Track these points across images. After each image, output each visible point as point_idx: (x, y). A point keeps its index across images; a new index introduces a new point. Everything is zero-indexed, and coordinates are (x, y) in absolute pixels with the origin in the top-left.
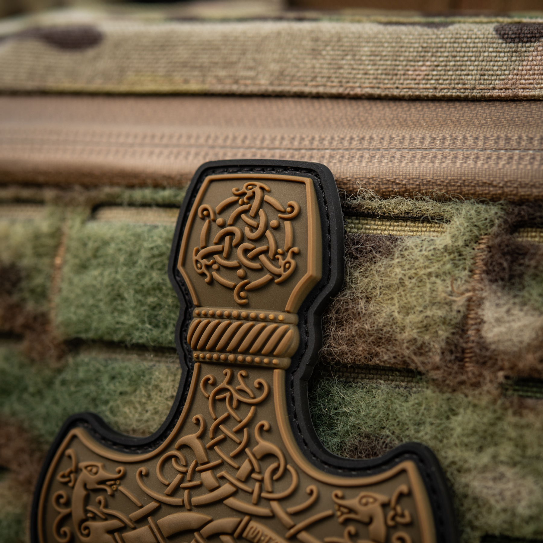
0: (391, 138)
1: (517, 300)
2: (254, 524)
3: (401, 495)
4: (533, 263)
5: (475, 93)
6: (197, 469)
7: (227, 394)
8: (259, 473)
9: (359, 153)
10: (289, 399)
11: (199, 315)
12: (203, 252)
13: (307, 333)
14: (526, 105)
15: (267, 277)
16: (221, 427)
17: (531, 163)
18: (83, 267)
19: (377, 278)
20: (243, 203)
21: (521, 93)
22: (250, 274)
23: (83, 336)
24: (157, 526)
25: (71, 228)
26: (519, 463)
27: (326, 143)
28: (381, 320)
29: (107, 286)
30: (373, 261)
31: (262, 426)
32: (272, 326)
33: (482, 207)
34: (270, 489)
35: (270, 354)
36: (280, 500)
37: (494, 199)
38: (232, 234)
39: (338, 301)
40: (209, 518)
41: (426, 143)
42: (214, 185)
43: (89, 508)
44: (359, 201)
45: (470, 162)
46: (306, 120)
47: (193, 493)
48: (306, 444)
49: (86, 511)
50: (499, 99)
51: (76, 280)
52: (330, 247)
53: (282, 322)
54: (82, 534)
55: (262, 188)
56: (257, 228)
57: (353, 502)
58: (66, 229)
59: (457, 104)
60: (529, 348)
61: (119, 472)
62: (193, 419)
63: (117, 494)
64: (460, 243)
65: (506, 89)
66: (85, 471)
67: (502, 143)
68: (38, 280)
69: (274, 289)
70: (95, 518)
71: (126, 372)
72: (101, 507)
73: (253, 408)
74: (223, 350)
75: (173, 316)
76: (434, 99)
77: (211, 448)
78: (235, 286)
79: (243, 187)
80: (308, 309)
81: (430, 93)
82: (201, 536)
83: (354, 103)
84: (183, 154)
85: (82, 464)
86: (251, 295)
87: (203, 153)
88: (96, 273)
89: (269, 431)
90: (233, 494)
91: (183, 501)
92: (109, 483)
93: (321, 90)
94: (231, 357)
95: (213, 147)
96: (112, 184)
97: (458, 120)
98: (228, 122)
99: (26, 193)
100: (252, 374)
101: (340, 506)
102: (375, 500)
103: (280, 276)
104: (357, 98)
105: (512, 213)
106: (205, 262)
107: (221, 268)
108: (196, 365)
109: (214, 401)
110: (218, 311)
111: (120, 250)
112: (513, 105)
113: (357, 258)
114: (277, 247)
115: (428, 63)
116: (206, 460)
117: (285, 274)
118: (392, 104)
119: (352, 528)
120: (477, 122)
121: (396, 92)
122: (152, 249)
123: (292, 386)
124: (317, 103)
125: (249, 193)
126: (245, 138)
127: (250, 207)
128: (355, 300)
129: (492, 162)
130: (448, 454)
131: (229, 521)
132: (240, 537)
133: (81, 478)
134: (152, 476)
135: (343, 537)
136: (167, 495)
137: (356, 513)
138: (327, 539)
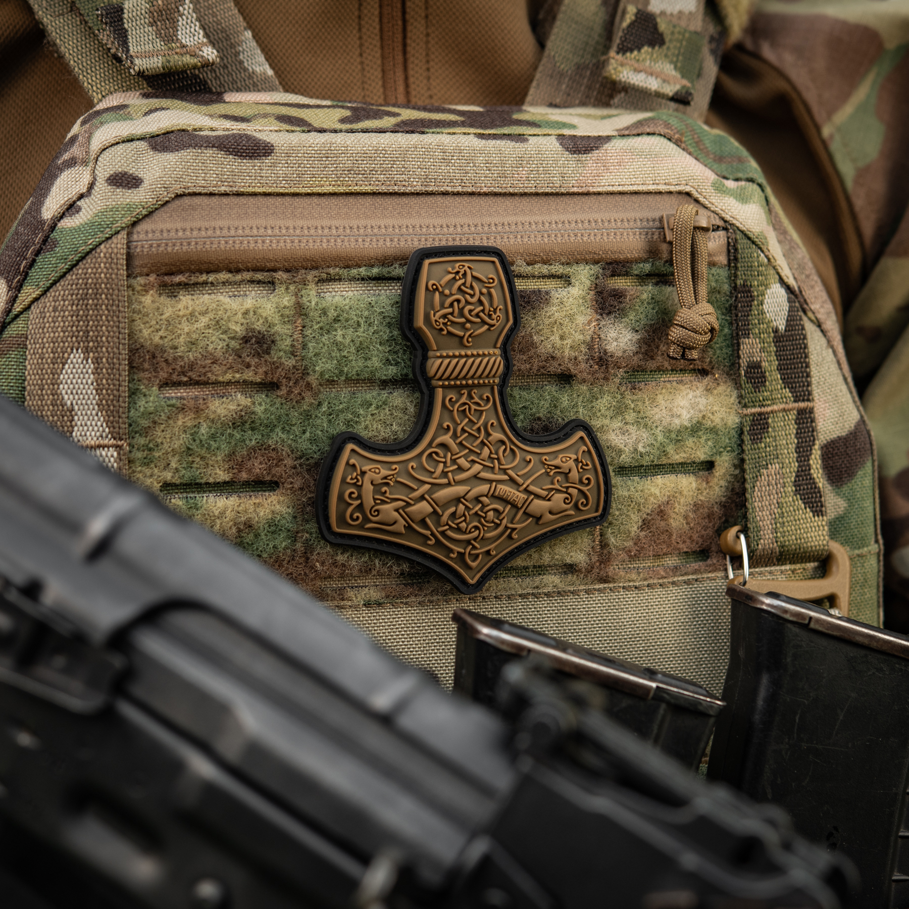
2: (501, 487)
3: (583, 452)
5: (563, 190)
6: (454, 458)
7: (467, 406)
8: (496, 454)
11: (439, 357)
12: (438, 314)
15: (486, 327)
16: (466, 428)
21: (591, 190)
22: (474, 326)
24: (433, 500)
26: (637, 421)
30: (538, 308)
31: (492, 424)
33: (590, 267)
34: (505, 463)
36: (512, 469)
37: (596, 262)
38: (458, 301)
40: (469, 488)
43: (377, 497)
46: (456, 211)
47: (454, 474)
49: (375, 500)
50: (578, 194)
54: (373, 515)
55: (469, 267)
56: (474, 295)
57: (557, 461)
61: (395, 469)
62: (445, 426)
63: (396, 484)
65: (581, 187)
66: (369, 472)
69: (490, 334)
70: (382, 502)
71: (373, 400)
72: (387, 495)
73: (485, 413)
77: (461, 443)
78: (464, 335)
79: (456, 267)
81: (533, 190)
82: (466, 500)
85: (365, 469)
89: (495, 426)
90: (482, 470)
91: (450, 481)
92: (389, 478)
99: (257, 276)
100: (479, 391)
102: (570, 458)
103: (494, 325)
106: (441, 320)
107: (453, 323)
108: (440, 390)
109: (458, 412)
114: (490, 307)
116: (458, 451)
117: (498, 324)
119: (559, 478)
125: (462, 271)
127: (466, 282)
129: (592, 238)
130: (596, 423)
131: (484, 488)
132: (493, 496)
133: (367, 478)
134: (418, 468)
135: (554, 484)
136: (436, 479)
137: (560, 468)
138: (545, 488)
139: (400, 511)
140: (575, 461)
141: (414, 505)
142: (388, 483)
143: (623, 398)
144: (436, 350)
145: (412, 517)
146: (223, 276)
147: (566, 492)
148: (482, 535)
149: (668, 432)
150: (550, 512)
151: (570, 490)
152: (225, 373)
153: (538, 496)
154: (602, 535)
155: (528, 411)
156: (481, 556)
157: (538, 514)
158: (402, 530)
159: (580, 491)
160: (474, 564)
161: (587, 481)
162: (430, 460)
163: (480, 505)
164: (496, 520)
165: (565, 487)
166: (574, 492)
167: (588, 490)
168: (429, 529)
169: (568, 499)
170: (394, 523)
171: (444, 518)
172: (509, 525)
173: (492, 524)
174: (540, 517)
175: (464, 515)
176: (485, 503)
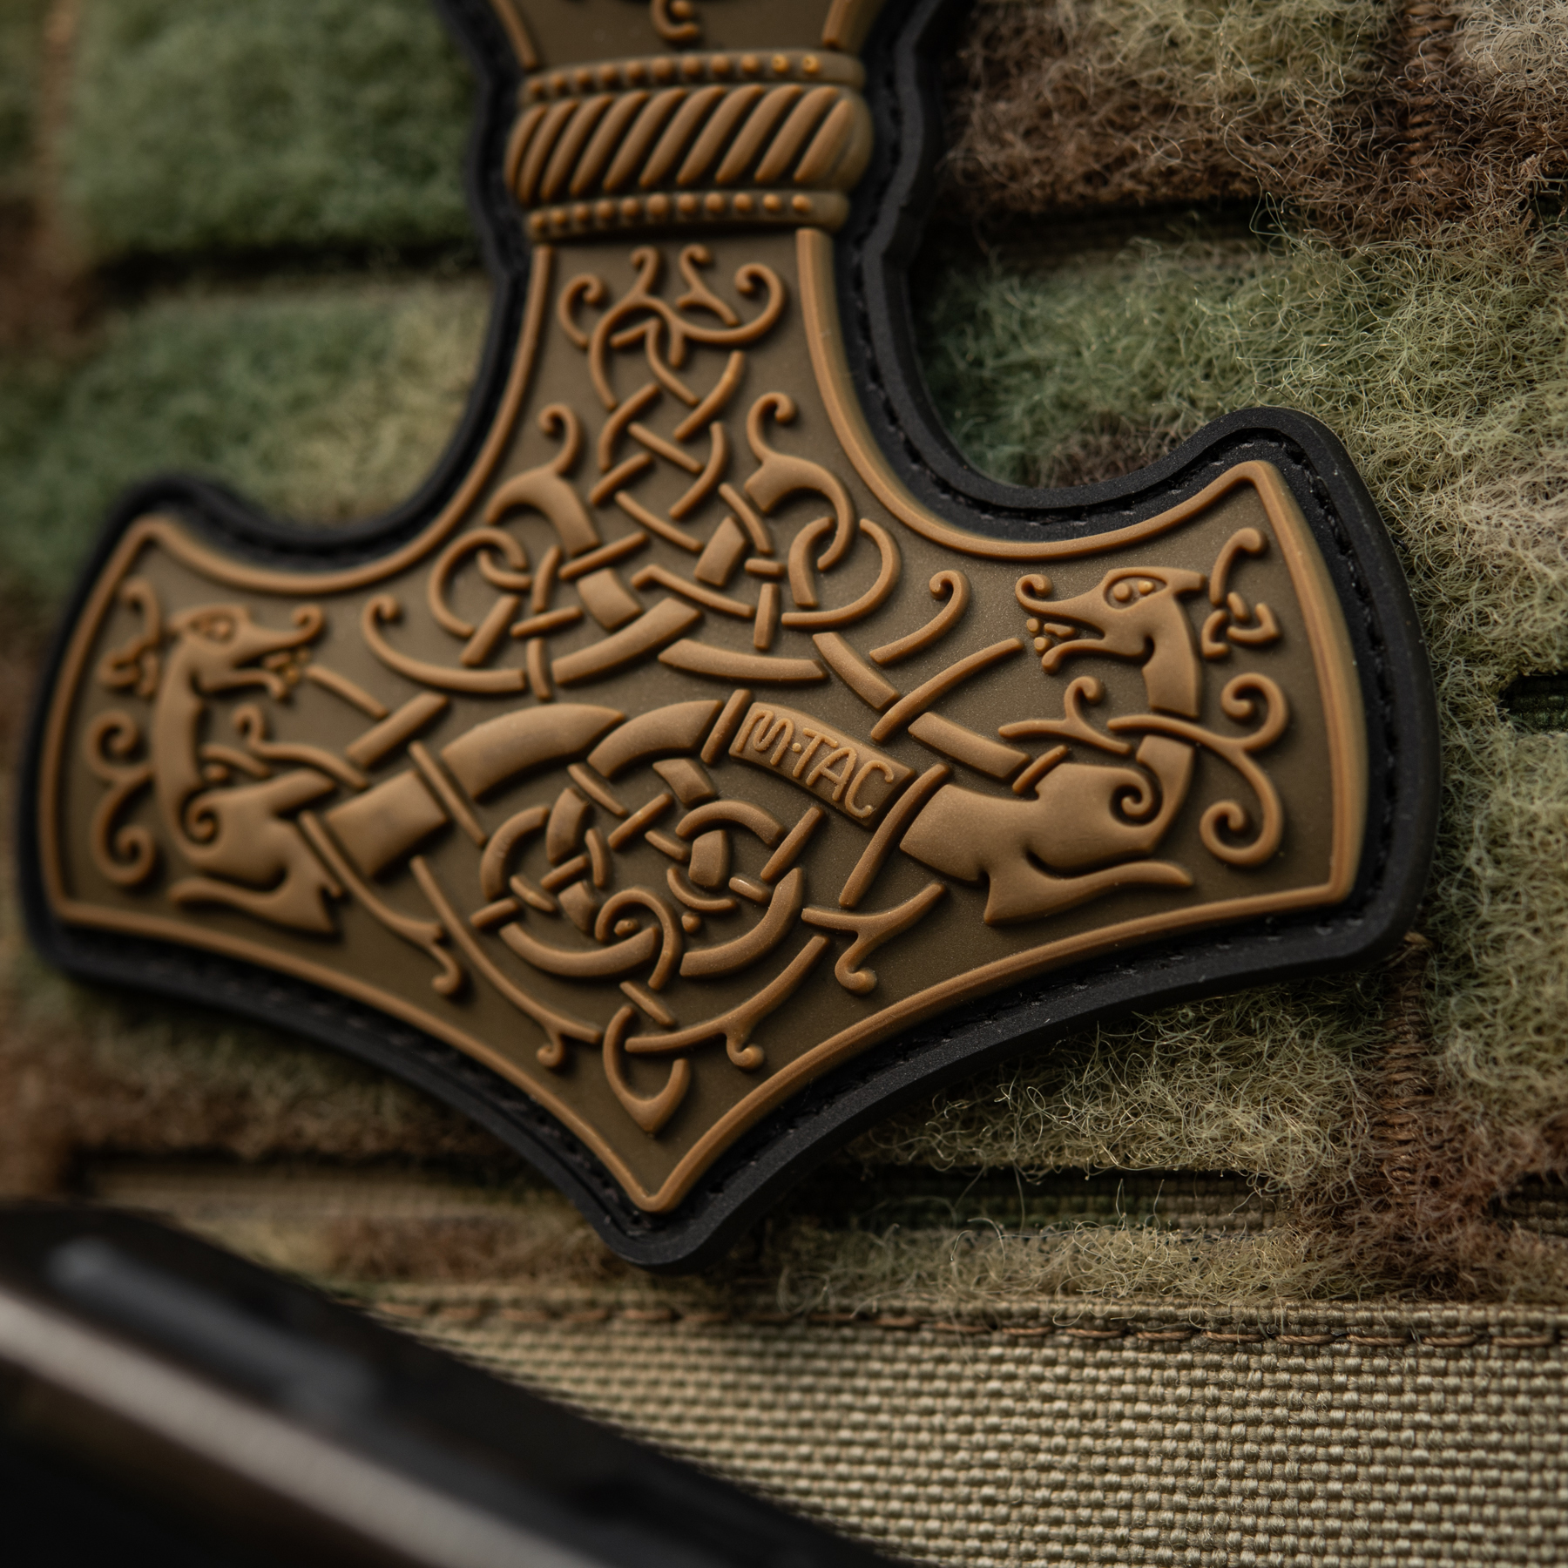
2: (766, 710)
3: (1241, 558)
6: (564, 571)
7: (650, 327)
8: (769, 555)
10: (851, 325)
11: (541, 96)
13: (896, 114)
16: (637, 430)
18: (143, 30)
24: (443, 766)
28: (1131, 45)
31: (770, 408)
32: (781, 92)
34: (810, 599)
36: (843, 627)
39: (986, 8)
40: (614, 713)
43: (212, 750)
47: (556, 645)
48: (916, 456)
49: (201, 762)
51: (126, 71)
53: (814, 78)
54: (191, 838)
57: (1084, 601)
61: (305, 622)
62: (542, 419)
63: (301, 695)
66: (190, 637)
70: (233, 776)
71: (306, 336)
72: (253, 740)
73: (735, 358)
74: (629, 184)
75: (449, 134)
77: (607, 501)
80: (895, 37)
82: (592, 772)
85: (180, 619)
86: (710, 12)
89: (792, 423)
90: (689, 631)
91: (526, 677)
92: (274, 661)
94: (656, 201)
100: (726, 254)
101: (1044, 617)
102: (1160, 581)
108: (540, 257)
109: (610, 354)
110: (604, 69)
116: (591, 538)
119: (1088, 682)
123: (859, 284)
131: (681, 714)
132: (722, 757)
133: (178, 660)
134: (415, 622)
135: (1060, 713)
136: (473, 665)
137: (1098, 632)
138: (1008, 728)
139: (309, 821)
140: (1188, 597)
141: (363, 790)
142: (258, 689)
143: (1535, 302)
144: (538, 68)
145: (351, 844)
147: (1127, 758)
148: (667, 952)
150: (1036, 859)
151: (1150, 748)
153: (960, 769)
154: (1425, 1038)
155: (1050, 388)
156: (678, 1068)
157: (963, 865)
158: (313, 914)
159: (1202, 753)
160: (648, 1106)
161: (1244, 706)
162: (462, 583)
163: (658, 801)
164: (740, 883)
165: (1122, 732)
166: (1169, 757)
167: (1256, 754)
168: (429, 912)
169: (1136, 794)
170: (275, 878)
171: (491, 858)
172: (810, 913)
173: (723, 903)
174: (979, 884)
175: (579, 847)
176: (680, 788)
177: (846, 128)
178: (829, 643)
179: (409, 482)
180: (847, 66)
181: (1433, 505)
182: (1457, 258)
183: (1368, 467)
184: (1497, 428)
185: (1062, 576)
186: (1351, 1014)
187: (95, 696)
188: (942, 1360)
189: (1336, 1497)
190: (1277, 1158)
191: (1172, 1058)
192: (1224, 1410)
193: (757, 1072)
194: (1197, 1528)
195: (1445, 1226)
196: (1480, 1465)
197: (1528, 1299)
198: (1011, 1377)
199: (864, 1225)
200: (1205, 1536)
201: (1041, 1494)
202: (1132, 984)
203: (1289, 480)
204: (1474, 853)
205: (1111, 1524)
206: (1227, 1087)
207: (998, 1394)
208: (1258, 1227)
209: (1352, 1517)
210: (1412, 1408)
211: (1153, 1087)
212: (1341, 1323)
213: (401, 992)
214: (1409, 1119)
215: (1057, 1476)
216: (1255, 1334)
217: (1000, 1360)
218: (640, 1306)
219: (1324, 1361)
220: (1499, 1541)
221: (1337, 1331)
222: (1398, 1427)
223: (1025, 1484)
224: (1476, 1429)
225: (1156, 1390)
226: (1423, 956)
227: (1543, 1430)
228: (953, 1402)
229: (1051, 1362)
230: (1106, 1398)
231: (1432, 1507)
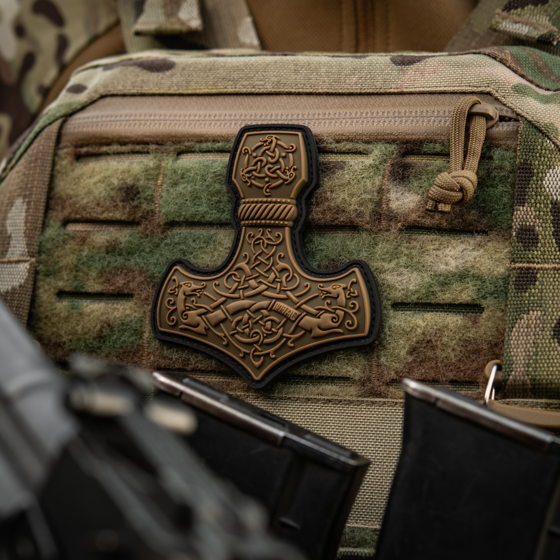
0: (340, 113)
1: (406, 188)
2: (279, 303)
3: (353, 283)
4: (414, 171)
5: (382, 91)
6: (247, 279)
7: (261, 241)
8: (279, 278)
9: (323, 121)
10: (293, 243)
11: (244, 203)
12: (245, 170)
13: (301, 209)
14: (408, 96)
15: (281, 181)
16: (258, 257)
17: (411, 123)
18: (175, 184)
19: (336, 181)
20: (267, 146)
21: (405, 90)
22: (271, 180)
23: (177, 219)
24: (226, 309)
25: (167, 164)
26: (410, 265)
27: (306, 117)
28: (339, 201)
29: (190, 192)
30: (334, 173)
31: (280, 255)
32: (284, 205)
33: (388, 145)
34: (286, 286)
35: (284, 219)
36: (290, 290)
37: (393, 141)
38: (261, 161)
39: (316, 193)
40: (254, 302)
41: (358, 115)
42: (249, 138)
43: (187, 304)
44: (325, 144)
45: (381, 123)
46: (294, 106)
47: (244, 291)
48: (303, 264)
49: (185, 306)
50: (394, 94)
51: (172, 190)
52: (312, 166)
53: (289, 203)
54: (183, 318)
55: (276, 138)
56: (274, 157)
57: (329, 288)
58: (163, 164)
59: (373, 96)
60: (412, 211)
61: (203, 285)
62: (243, 255)
63: (202, 296)
64: (377, 163)
65: (397, 88)
66: (183, 286)
67: (396, 114)
68: (149, 192)
69: (284, 187)
70: (190, 309)
71: (202, 236)
72: (194, 303)
73: (275, 247)
74: (259, 218)
75: (228, 206)
76: (361, 94)
77: (253, 268)
78: (264, 187)
79: (266, 138)
80: (301, 197)
81: (359, 91)
82: (250, 311)
83: (318, 97)
84: (228, 124)
85: (182, 283)
86: (273, 191)
87: (239, 123)
88: (183, 186)
89: (283, 258)
90: (266, 290)
91: (240, 296)
92: (198, 291)
93: (301, 90)
94: (263, 221)
95: (244, 120)
96: (188, 141)
97: (373, 104)
98: (251, 108)
99: (138, 148)
100: (274, 230)
101: (322, 291)
102: (340, 286)
103: (287, 180)
104: (320, 94)
105: (403, 148)
106: (247, 175)
107: (256, 178)
108: (244, 228)
109: (254, 245)
110: (256, 200)
111: (196, 174)
112: (401, 96)
113: (325, 172)
114: (285, 167)
115: (357, 76)
116: (251, 274)
117: (290, 179)
118: (338, 97)
119: (329, 301)
120: (383, 105)
121: (340, 91)
122: (214, 172)
123: (294, 236)
124: (298, 98)
125: (269, 140)
126: (262, 115)
127: (270, 148)
128: (325, 192)
129: (392, 123)
130: (374, 265)
131: (265, 303)
132: (271, 310)
133: (181, 290)
134: (221, 286)
135: (324, 306)
136: (231, 293)
137: (330, 293)
138: (316, 307)
139: (203, 316)
140: (344, 289)
141: (212, 312)
142: (196, 295)
143: (399, 245)
144: (243, 198)
145: (210, 321)
146: (116, 148)
147: (334, 313)
148: (261, 340)
149: (436, 275)
150: (319, 328)
151: (338, 311)
152: (103, 212)
153: (308, 313)
154: (378, 357)
155: (324, 253)
156: (262, 358)
157: (309, 328)
158: (204, 331)
159: (346, 313)
160: (257, 364)
161: (352, 306)
162: (229, 279)
163: (261, 316)
164: (273, 329)
165: (333, 309)
166: (341, 313)
167: (354, 313)
168: (223, 332)
169: (335, 319)
170: (198, 325)
171: (233, 324)
172: (284, 335)
173: (270, 332)
174: (311, 331)
175: (248, 323)
176: (264, 314)
177: (294, 212)
178: (289, 293)
179: (219, 263)
180: (294, 201)
181: (382, 276)
182: (387, 238)
183: (373, 269)
184: (392, 265)
185: (325, 284)
186: (367, 353)
187: (166, 294)
188: (301, 405)
189: (361, 427)
190: (354, 375)
191: (339, 359)
192: (345, 414)
193: (274, 359)
194: (340, 432)
195: (380, 386)
196: (383, 423)
197: (392, 398)
198: (311, 408)
199: (289, 384)
200: (341, 433)
201: (316, 426)
202: (333, 347)
203: (361, 271)
204: (386, 330)
205: (326, 431)
206: (347, 364)
207: (309, 411)
208: (351, 386)
209: (364, 431)
210: (374, 414)
211: (336, 363)
212: (363, 401)
213: (217, 345)
214: (375, 370)
215: (318, 424)
216: (351, 402)
217: (310, 405)
218: (253, 396)
219: (360, 407)
220: (386, 435)
221: (363, 402)
222: (371, 417)
223: (313, 425)
224: (383, 418)
225: (334, 411)
226: (378, 345)
227: (393, 418)
228: (302, 412)
229: (318, 406)
230: (326, 412)
231: (376, 429)
